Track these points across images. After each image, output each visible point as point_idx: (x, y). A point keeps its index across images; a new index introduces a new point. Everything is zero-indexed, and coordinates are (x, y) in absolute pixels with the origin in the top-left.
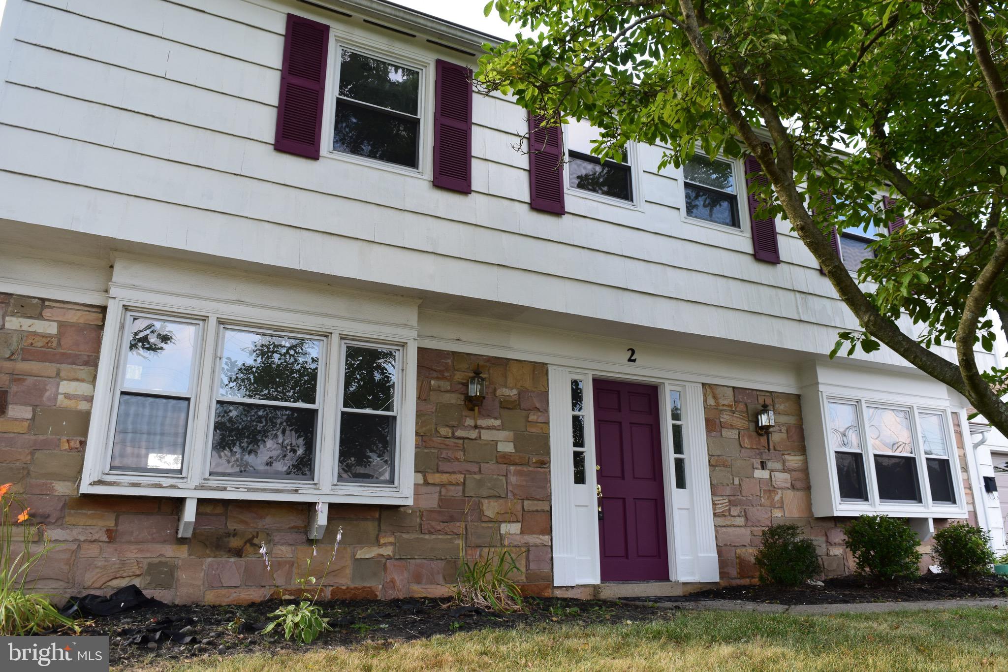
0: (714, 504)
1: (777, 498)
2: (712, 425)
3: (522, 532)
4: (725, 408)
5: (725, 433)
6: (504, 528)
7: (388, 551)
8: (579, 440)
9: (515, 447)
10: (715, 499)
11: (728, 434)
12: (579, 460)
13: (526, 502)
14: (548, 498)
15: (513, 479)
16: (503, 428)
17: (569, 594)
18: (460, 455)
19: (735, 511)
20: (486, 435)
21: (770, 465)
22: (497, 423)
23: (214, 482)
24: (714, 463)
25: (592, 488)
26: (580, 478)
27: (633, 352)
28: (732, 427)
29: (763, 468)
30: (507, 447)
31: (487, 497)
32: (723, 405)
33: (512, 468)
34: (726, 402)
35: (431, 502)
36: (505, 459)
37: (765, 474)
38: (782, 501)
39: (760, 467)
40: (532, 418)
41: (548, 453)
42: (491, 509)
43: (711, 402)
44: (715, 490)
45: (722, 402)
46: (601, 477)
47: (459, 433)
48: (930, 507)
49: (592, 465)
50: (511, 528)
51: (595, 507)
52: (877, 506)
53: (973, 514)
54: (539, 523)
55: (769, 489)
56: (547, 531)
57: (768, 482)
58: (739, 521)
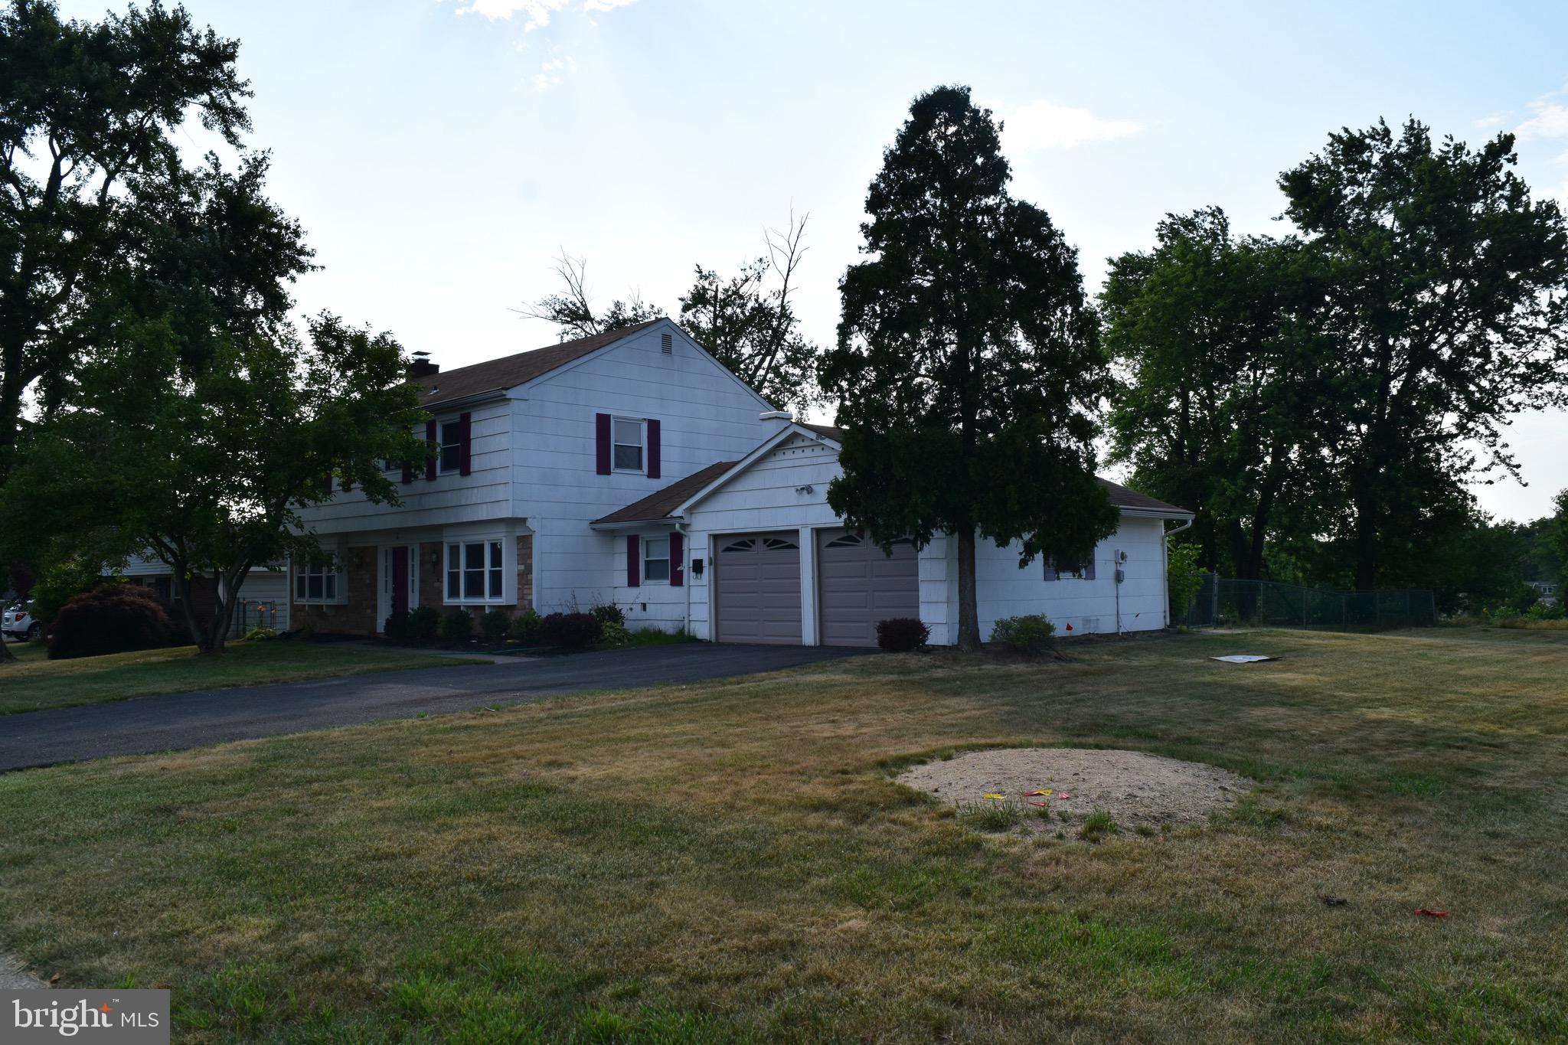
0: (419, 598)
2: (421, 562)
3: (371, 613)
4: (425, 553)
5: (424, 564)
6: (367, 611)
7: (345, 619)
8: (387, 575)
9: (370, 581)
10: (420, 595)
11: (426, 566)
13: (372, 599)
14: (376, 598)
15: (369, 593)
16: (367, 573)
17: (378, 633)
18: (358, 585)
19: (424, 600)
20: (364, 577)
22: (365, 571)
23: (311, 599)
26: (387, 591)
27: (398, 534)
28: (426, 562)
30: (367, 581)
31: (364, 600)
33: (369, 589)
34: (425, 550)
35: (351, 602)
36: (367, 585)
40: (374, 568)
41: (377, 582)
42: (364, 604)
43: (420, 551)
44: (419, 593)
45: (423, 551)
46: (392, 590)
47: (358, 577)
48: (487, 600)
49: (390, 586)
50: (369, 611)
51: (390, 602)
52: (463, 601)
53: (531, 601)
54: (375, 609)
55: (439, 592)
56: (376, 612)
57: (439, 588)
58: (427, 607)
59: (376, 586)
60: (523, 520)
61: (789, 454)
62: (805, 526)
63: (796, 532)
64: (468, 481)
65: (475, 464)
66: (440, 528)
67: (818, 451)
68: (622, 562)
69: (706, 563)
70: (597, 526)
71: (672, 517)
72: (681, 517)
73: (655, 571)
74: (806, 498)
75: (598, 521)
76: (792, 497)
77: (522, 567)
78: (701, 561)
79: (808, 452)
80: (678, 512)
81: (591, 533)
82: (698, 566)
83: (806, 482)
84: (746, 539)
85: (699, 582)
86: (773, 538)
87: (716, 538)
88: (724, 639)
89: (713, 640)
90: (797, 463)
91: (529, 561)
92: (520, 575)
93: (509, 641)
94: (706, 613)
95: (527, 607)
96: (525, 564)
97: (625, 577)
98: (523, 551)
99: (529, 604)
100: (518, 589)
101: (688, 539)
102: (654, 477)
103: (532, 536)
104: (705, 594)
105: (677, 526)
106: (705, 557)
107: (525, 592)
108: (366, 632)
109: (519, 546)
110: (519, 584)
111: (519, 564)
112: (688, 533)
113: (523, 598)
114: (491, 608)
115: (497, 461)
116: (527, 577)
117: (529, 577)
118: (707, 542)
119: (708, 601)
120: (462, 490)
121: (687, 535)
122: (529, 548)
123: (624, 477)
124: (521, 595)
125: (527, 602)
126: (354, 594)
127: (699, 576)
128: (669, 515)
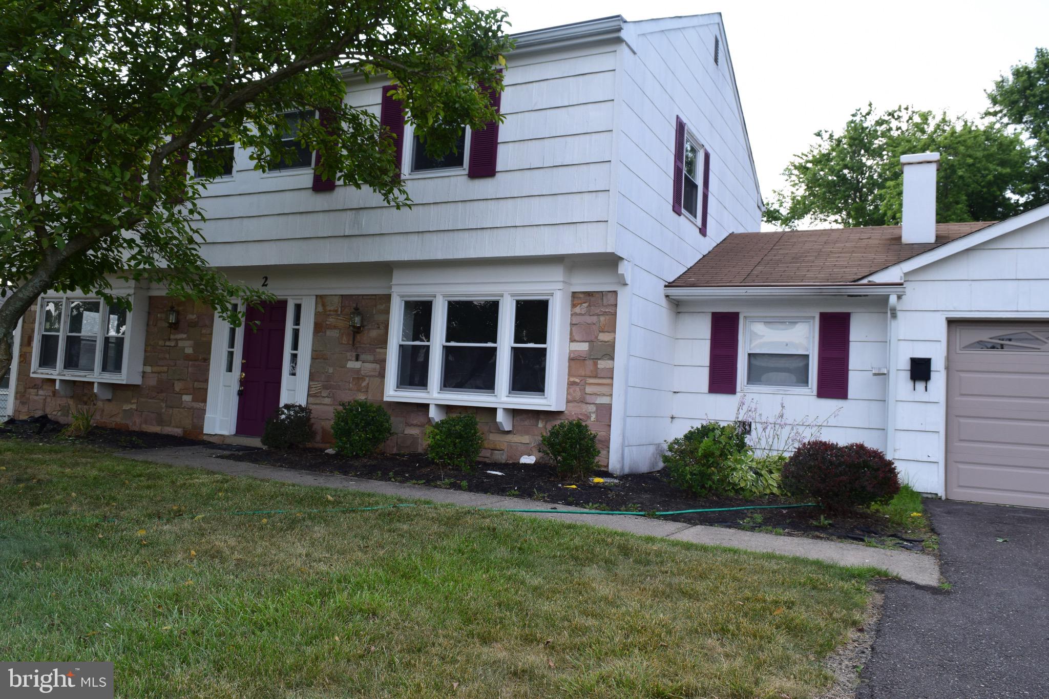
0: (310, 387)
1: (364, 384)
2: (318, 328)
3: (193, 401)
4: (332, 313)
5: (328, 333)
6: (184, 398)
7: (134, 407)
8: (232, 344)
9: (194, 350)
10: (311, 383)
11: (333, 334)
12: (231, 358)
13: (196, 383)
14: (206, 381)
15: (190, 369)
16: (188, 339)
17: (211, 440)
18: (167, 356)
19: (324, 393)
20: (181, 344)
21: (362, 357)
22: (185, 336)
23: (66, 372)
24: (316, 356)
25: (237, 372)
26: (230, 369)
27: (266, 278)
28: (335, 327)
29: (357, 360)
30: (189, 351)
31: (178, 380)
32: (330, 311)
33: (190, 363)
34: (332, 308)
35: (152, 382)
36: (187, 357)
37: (357, 365)
38: (364, 387)
39: (354, 359)
40: (204, 331)
41: (209, 353)
42: (178, 386)
43: (320, 309)
44: (312, 377)
45: (328, 308)
46: (244, 368)
47: (168, 343)
48: (503, 398)
49: (238, 360)
50: (187, 398)
51: (235, 387)
52: (434, 394)
53: (609, 407)
54: (201, 395)
55: (358, 377)
56: (204, 401)
57: (358, 371)
58: (327, 401)
59: (207, 360)
64: (484, 187)
65: (505, 157)
66: (386, 269)
68: (699, 351)
69: (938, 366)
70: (675, 292)
71: (872, 284)
72: (902, 284)
73: (775, 372)
75: (669, 285)
77: (584, 347)
78: (928, 361)
80: (890, 276)
81: (664, 302)
82: (920, 370)
85: (920, 395)
87: (953, 323)
88: (961, 494)
89: (941, 493)
91: (603, 337)
92: (574, 360)
93: (597, 480)
94: (935, 448)
95: (593, 417)
96: (590, 342)
97: (703, 377)
98: (595, 319)
99: (597, 412)
100: (571, 384)
101: (894, 324)
102: (703, 231)
103: (615, 292)
104: (936, 417)
105: (893, 299)
106: (938, 356)
107: (589, 390)
108: (178, 431)
109: (577, 310)
110: (570, 375)
111: (572, 340)
112: (899, 314)
113: (583, 401)
114: (514, 413)
115: (574, 151)
116: (596, 364)
117: (602, 364)
118: (940, 330)
119: (942, 428)
120: (468, 204)
121: (894, 316)
122: (605, 313)
123: (686, 225)
124: (578, 395)
125: (592, 408)
126: (156, 369)
127: (920, 386)
128: (865, 281)
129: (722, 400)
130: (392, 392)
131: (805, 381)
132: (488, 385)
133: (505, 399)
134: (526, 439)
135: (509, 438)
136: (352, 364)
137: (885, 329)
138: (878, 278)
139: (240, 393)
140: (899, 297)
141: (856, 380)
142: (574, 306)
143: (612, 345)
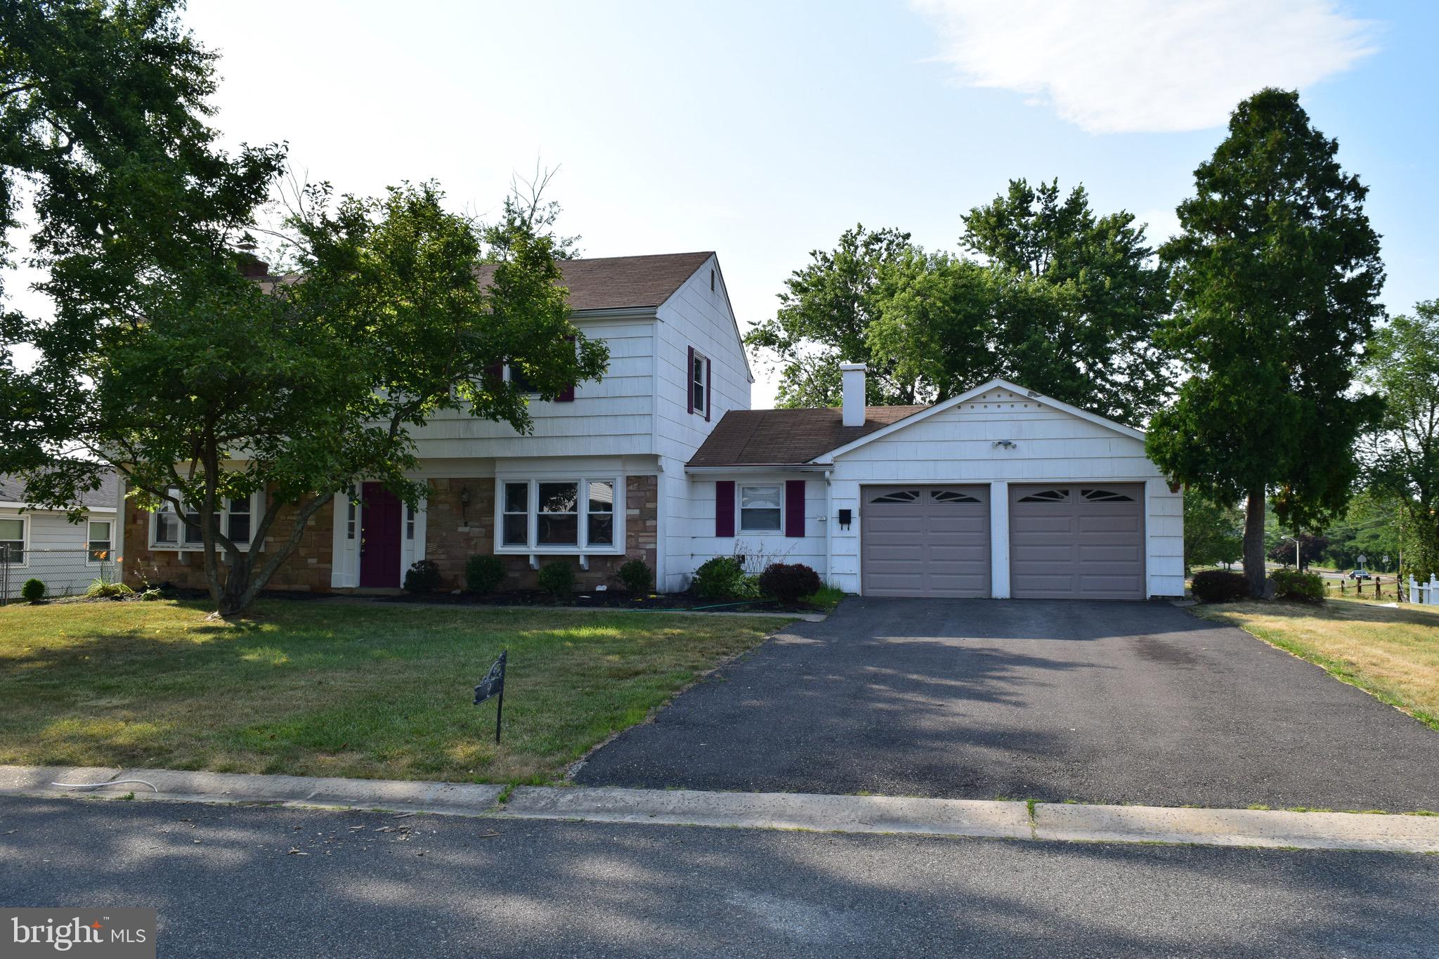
0: (427, 547)
1: (473, 543)
2: (431, 503)
3: (318, 563)
4: (442, 492)
5: (440, 506)
6: (310, 561)
8: (352, 516)
9: (316, 522)
10: (428, 544)
11: (444, 507)
12: (351, 527)
13: (320, 549)
14: (331, 546)
15: (314, 538)
17: (339, 592)
19: (440, 551)
21: (470, 523)
23: (188, 545)
24: (430, 524)
25: (357, 541)
26: (351, 536)
28: (446, 502)
29: (466, 525)
31: (302, 547)
32: (440, 490)
33: (314, 533)
34: (442, 488)
37: (467, 529)
38: (476, 545)
39: (463, 525)
42: (302, 552)
43: (432, 489)
44: (428, 540)
45: (439, 488)
46: (363, 535)
47: (289, 518)
48: (583, 548)
49: (358, 529)
50: (312, 561)
51: (357, 550)
52: (533, 548)
53: (655, 551)
54: (327, 558)
55: (468, 538)
56: (330, 562)
57: (468, 534)
58: (443, 557)
59: (329, 530)
60: (653, 458)
61: (979, 408)
62: (1001, 480)
63: (988, 486)
64: (565, 408)
66: (492, 461)
67: (1019, 407)
68: (709, 509)
69: (855, 514)
70: (692, 470)
71: (816, 464)
72: (835, 463)
73: (759, 520)
74: (1002, 452)
75: (687, 464)
76: (985, 450)
77: (637, 512)
78: (849, 511)
79: (1006, 408)
80: (826, 459)
81: (684, 476)
82: (845, 517)
83: (1005, 437)
84: (906, 491)
85: (845, 532)
86: (944, 491)
87: (864, 488)
88: (871, 593)
89: (859, 592)
90: (990, 417)
91: (649, 505)
92: (630, 521)
93: (652, 596)
94: (854, 565)
95: (645, 557)
96: (640, 509)
97: (711, 526)
98: (642, 494)
99: (647, 554)
100: (628, 537)
101: (829, 489)
102: (708, 419)
103: (656, 477)
104: (855, 546)
105: (827, 474)
106: (855, 507)
107: (641, 540)
108: (306, 587)
109: (631, 488)
110: (627, 531)
111: (628, 508)
112: (832, 482)
113: (637, 547)
114: (590, 558)
115: (627, 388)
116: (645, 523)
117: (649, 523)
118: (856, 493)
119: (858, 553)
120: (555, 420)
121: (829, 484)
122: (649, 490)
123: (697, 418)
124: (634, 543)
125: (643, 552)
126: (279, 539)
127: (845, 527)
128: (811, 463)
129: (726, 542)
130: (500, 548)
131: (778, 527)
132: (573, 540)
133: (584, 549)
134: (599, 575)
135: (587, 575)
136: (461, 529)
137: (825, 492)
138: (820, 460)
139: (362, 555)
140: (831, 472)
141: (810, 525)
142: (628, 485)
143: (655, 510)
